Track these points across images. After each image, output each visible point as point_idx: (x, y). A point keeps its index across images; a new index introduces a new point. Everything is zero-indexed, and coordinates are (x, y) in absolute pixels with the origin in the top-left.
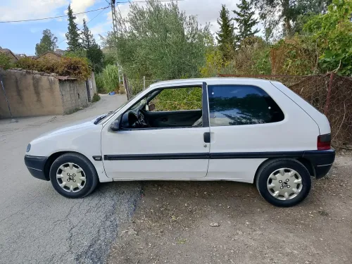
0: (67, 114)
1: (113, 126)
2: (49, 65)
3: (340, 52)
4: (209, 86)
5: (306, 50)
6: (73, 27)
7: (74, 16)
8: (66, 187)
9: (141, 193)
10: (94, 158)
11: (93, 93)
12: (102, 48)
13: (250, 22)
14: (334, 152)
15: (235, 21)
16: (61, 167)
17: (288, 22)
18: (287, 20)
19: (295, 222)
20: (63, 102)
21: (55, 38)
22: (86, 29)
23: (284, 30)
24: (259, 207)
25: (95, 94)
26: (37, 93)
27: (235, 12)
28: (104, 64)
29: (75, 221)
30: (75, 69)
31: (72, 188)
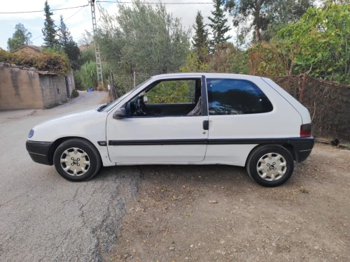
0: (47, 108)
1: (120, 113)
2: (28, 59)
3: (310, 57)
4: (208, 79)
5: (281, 55)
6: (49, 23)
7: (51, 12)
8: (69, 171)
9: (141, 177)
10: (99, 143)
11: (72, 88)
12: (79, 46)
13: (223, 28)
14: (313, 140)
15: (210, 27)
16: (66, 152)
17: (258, 30)
18: (257, 29)
19: (282, 198)
20: (43, 96)
21: (30, 33)
22: (63, 26)
23: (254, 37)
24: (249, 188)
25: (74, 90)
26: (16, 87)
27: (209, 18)
28: (82, 62)
29: (83, 200)
30: (55, 65)
31: (75, 172)
